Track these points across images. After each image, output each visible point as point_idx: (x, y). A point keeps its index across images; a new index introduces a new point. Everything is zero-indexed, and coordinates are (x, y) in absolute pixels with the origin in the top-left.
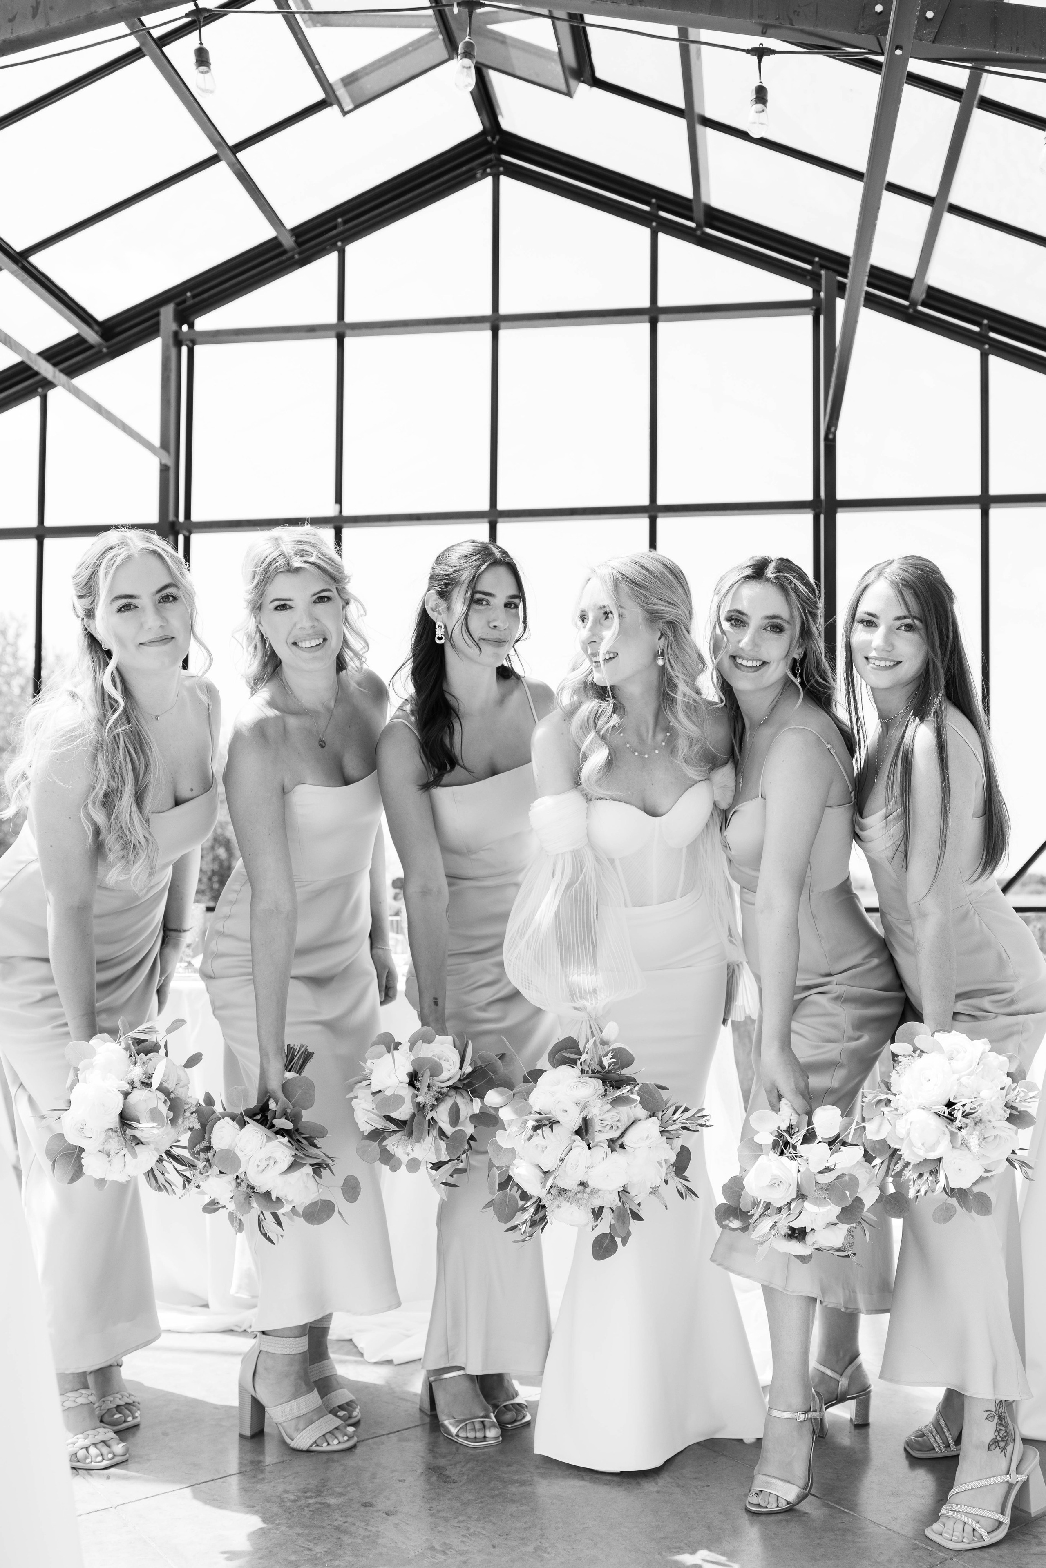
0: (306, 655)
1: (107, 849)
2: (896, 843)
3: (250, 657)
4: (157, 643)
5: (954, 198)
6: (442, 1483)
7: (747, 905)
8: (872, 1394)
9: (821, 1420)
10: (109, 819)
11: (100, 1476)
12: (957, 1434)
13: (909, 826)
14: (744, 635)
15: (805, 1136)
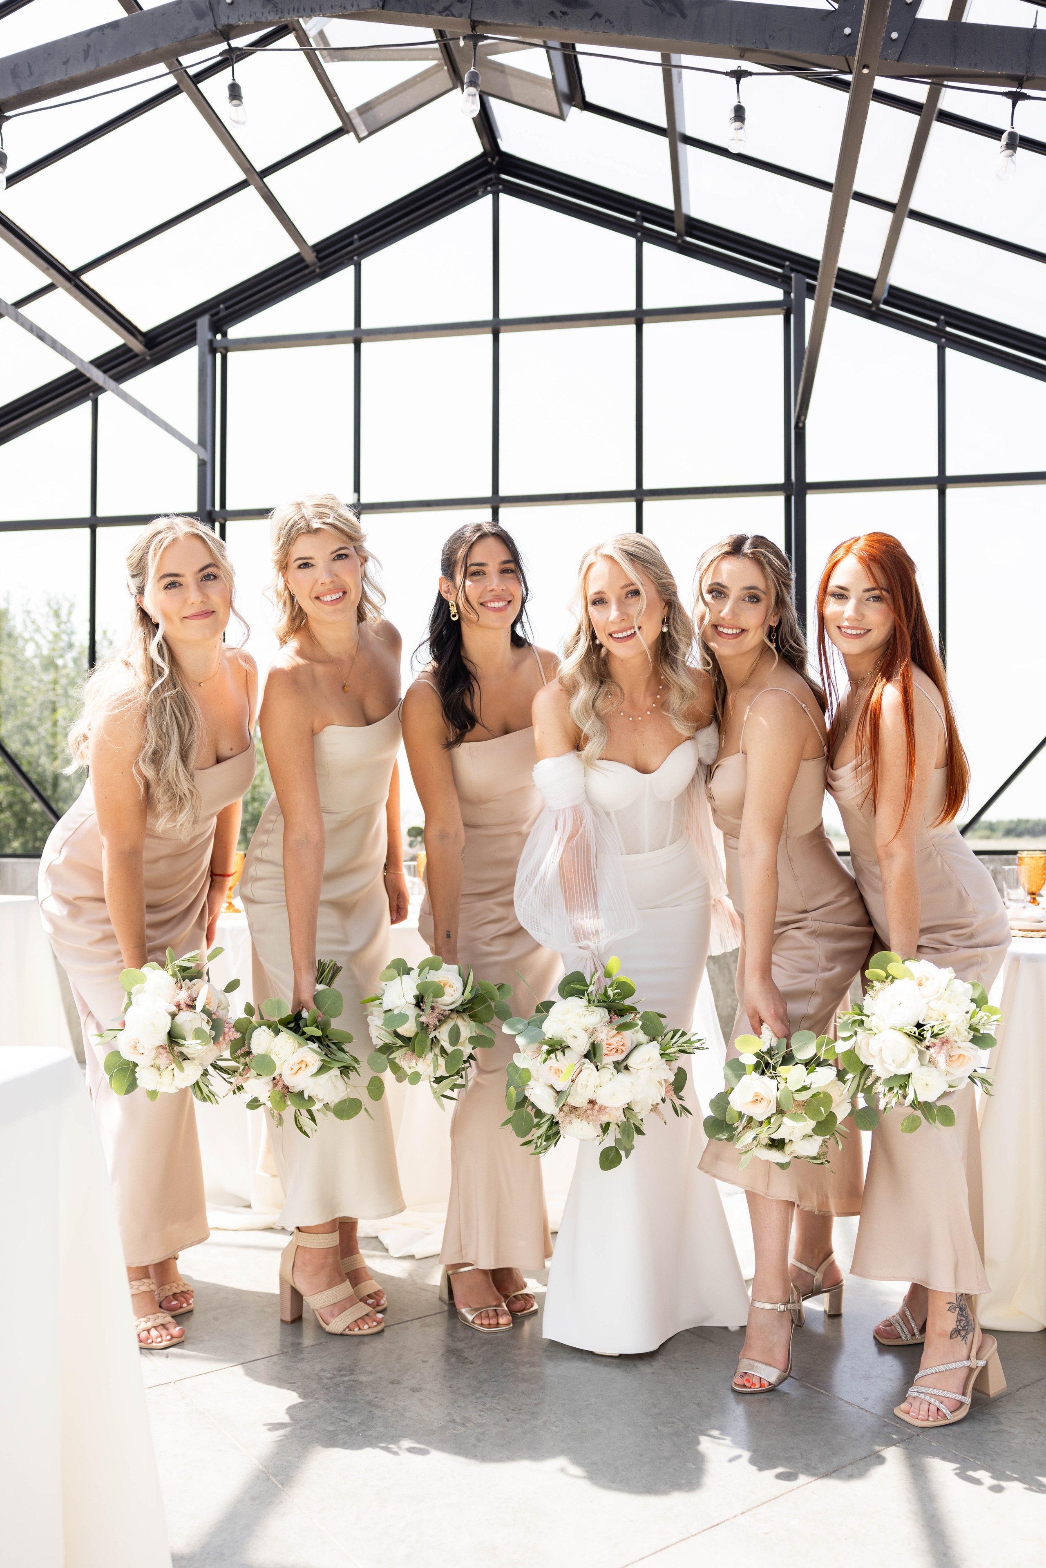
0: (328, 608)
1: (156, 801)
2: (865, 792)
3: (280, 613)
4: (199, 617)
5: (915, 204)
6: (461, 1364)
7: (730, 849)
8: (844, 1287)
9: (799, 1311)
10: (158, 774)
11: (160, 1355)
12: (921, 1324)
13: (877, 776)
14: (725, 605)
15: (784, 1057)
